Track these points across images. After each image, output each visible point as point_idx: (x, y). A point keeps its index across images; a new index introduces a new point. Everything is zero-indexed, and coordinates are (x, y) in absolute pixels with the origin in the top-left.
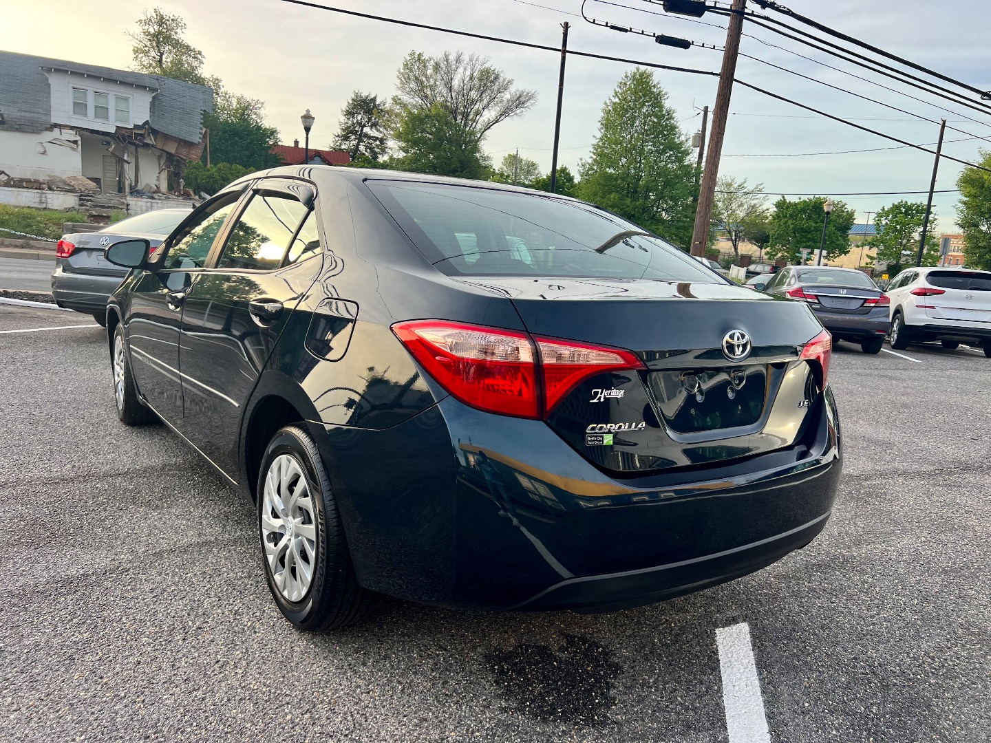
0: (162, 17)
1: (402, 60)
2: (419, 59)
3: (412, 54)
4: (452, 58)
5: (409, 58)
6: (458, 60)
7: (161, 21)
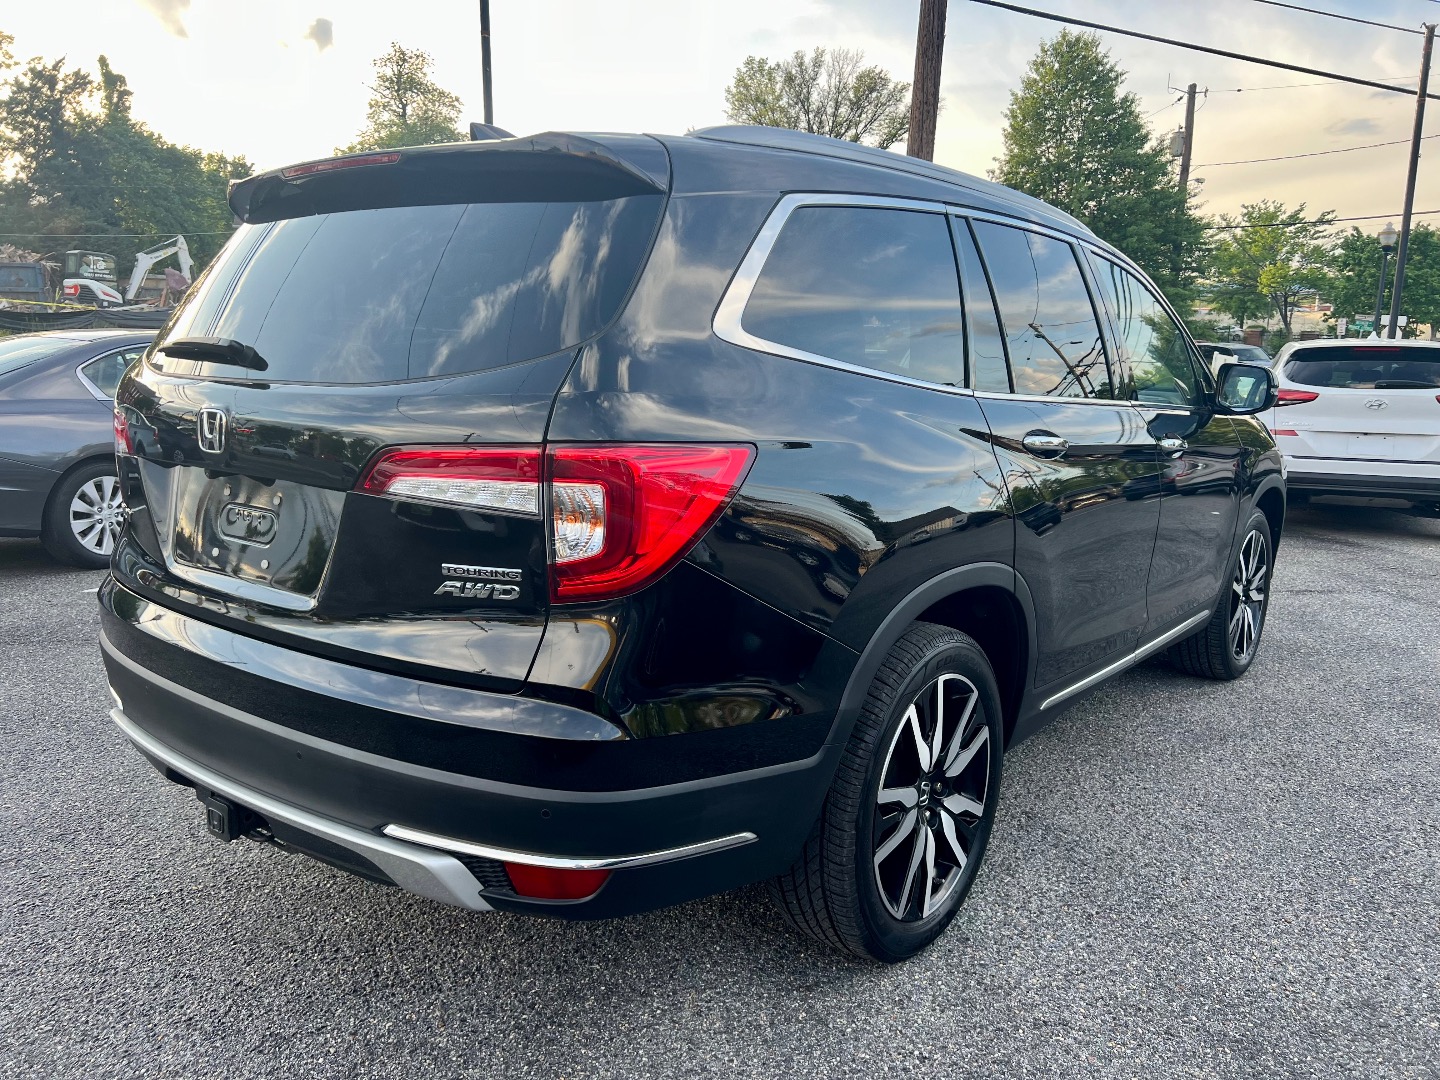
0: (403, 53)
1: (735, 74)
2: (761, 70)
3: (750, 62)
4: (808, 60)
5: (744, 70)
6: (817, 63)
7: (403, 58)
